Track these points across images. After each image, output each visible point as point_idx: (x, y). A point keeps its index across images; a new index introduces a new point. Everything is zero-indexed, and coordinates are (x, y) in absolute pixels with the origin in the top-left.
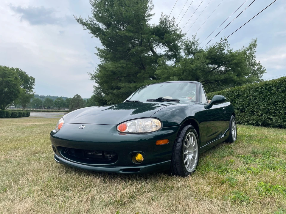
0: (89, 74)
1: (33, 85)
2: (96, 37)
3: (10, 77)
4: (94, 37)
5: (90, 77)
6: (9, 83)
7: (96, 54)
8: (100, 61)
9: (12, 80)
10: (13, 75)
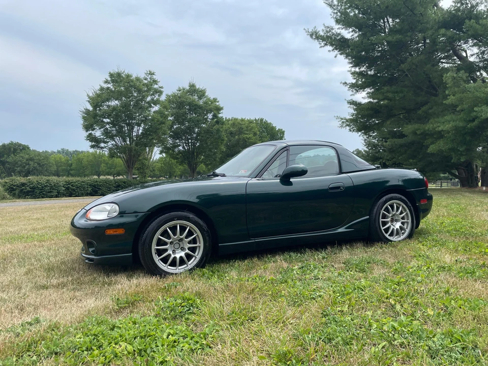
0: (338, 117)
2: (341, 54)
3: (246, 132)
4: (339, 55)
5: (340, 123)
6: (246, 141)
7: (344, 84)
8: (351, 93)
9: (250, 138)
10: (251, 129)
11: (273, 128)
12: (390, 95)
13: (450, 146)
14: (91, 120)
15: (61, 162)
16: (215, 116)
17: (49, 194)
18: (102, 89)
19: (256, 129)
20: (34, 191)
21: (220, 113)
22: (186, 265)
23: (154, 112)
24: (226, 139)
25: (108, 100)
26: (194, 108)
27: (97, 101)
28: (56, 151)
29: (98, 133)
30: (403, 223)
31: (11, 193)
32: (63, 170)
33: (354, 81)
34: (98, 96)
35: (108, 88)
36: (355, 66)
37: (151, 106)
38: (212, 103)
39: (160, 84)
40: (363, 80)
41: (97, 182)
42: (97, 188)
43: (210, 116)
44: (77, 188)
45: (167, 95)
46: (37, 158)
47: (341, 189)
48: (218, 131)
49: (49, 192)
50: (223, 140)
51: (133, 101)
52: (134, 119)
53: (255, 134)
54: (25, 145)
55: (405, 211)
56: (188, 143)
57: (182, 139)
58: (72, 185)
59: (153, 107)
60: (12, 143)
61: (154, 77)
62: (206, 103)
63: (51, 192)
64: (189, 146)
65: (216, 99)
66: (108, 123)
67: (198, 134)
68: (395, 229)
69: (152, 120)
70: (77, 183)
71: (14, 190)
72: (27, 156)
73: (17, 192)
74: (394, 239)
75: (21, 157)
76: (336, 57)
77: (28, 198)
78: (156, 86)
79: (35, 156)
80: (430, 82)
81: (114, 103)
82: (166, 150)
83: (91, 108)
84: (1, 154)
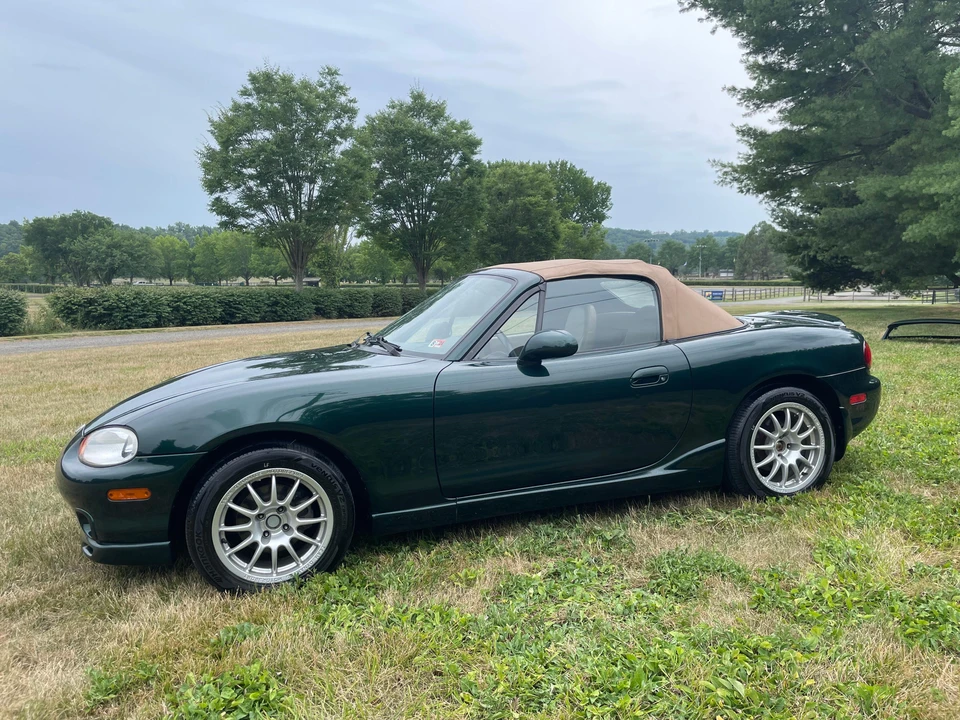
0: (714, 163)
1: (607, 206)
2: (724, 26)
3: (531, 192)
4: (720, 29)
5: (720, 174)
6: (529, 210)
7: (729, 90)
9: (536, 203)
10: (540, 185)
11: (587, 182)
12: (828, 116)
13: (950, 227)
14: (220, 170)
15: (174, 250)
16: (465, 159)
17: (141, 321)
18: (236, 108)
19: (551, 185)
20: (111, 315)
21: (476, 153)
22: (294, 564)
23: (342, 153)
24: (488, 206)
25: (249, 130)
26: (423, 142)
27: (229, 131)
28: (166, 228)
29: (232, 197)
30: (805, 453)
31: (68, 318)
32: (179, 266)
33: (752, 84)
34: (231, 121)
35: (249, 106)
36: (755, 52)
37: (335, 142)
38: (459, 131)
39: (351, 95)
40: (773, 82)
41: (233, 295)
42: (235, 308)
43: (455, 159)
44: (195, 307)
45: (368, 117)
46: (127, 242)
47: (661, 381)
48: (471, 189)
49: (140, 317)
50: (482, 209)
51: (297, 131)
52: (303, 167)
53: (548, 195)
54: (103, 218)
55: (813, 424)
56: (413, 216)
57: (400, 209)
58: (185, 303)
59: (341, 143)
60: (78, 215)
61: (338, 78)
62: (444, 132)
63: (144, 316)
64: (414, 221)
65: (467, 124)
66: (251, 177)
67: (432, 197)
68: (787, 466)
69: (338, 170)
70: (194, 299)
71: (74, 312)
72: (108, 239)
73: (79, 316)
74: (784, 487)
75: (98, 241)
76: (713, 32)
77: (101, 329)
78: (343, 99)
79: (124, 239)
80: (915, 86)
81: (263, 135)
82: (369, 229)
83: (218, 148)
84: (59, 236)
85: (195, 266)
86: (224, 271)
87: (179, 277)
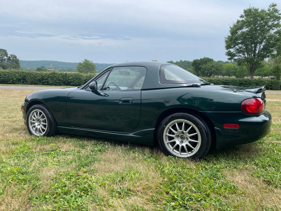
14: (231, 42)
15: (231, 68)
18: (238, 22)
23: (274, 33)
27: (234, 30)
29: (232, 50)
32: (232, 72)
34: (236, 26)
35: (243, 21)
46: (216, 65)
59: (274, 29)
60: (205, 58)
70: (215, 81)
72: (211, 65)
75: (208, 65)
78: (276, 14)
81: (245, 30)
83: (230, 35)
84: (199, 64)
85: (237, 72)
86: (245, 74)
87: (232, 75)
